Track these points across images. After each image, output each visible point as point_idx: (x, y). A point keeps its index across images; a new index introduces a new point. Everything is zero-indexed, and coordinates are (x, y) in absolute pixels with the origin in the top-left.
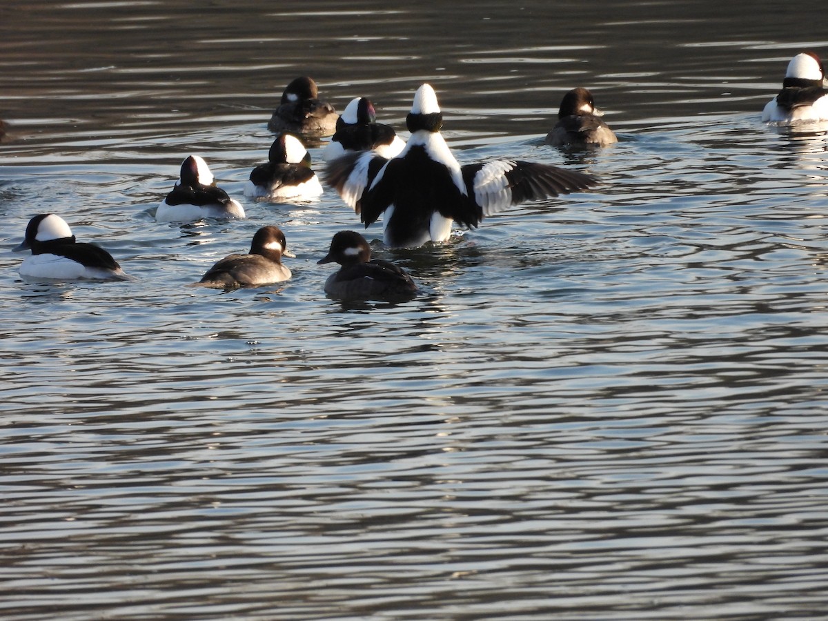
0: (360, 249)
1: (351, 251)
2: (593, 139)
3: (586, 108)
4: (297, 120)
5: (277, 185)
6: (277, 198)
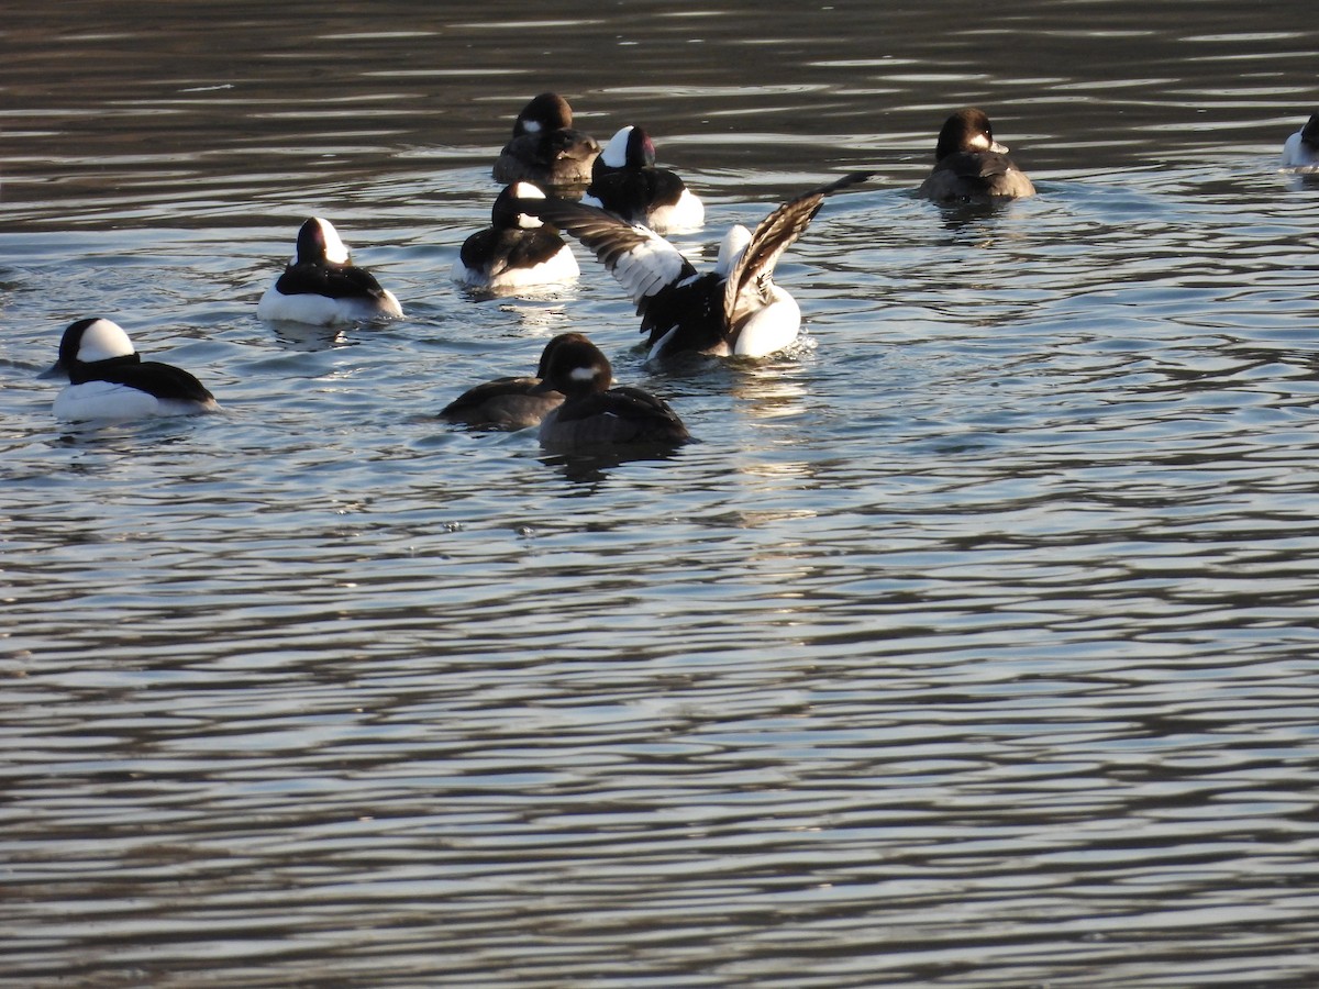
0: (596, 370)
1: (581, 374)
2: (1001, 190)
3: (979, 141)
4: (543, 162)
5: (499, 268)
6: (499, 288)
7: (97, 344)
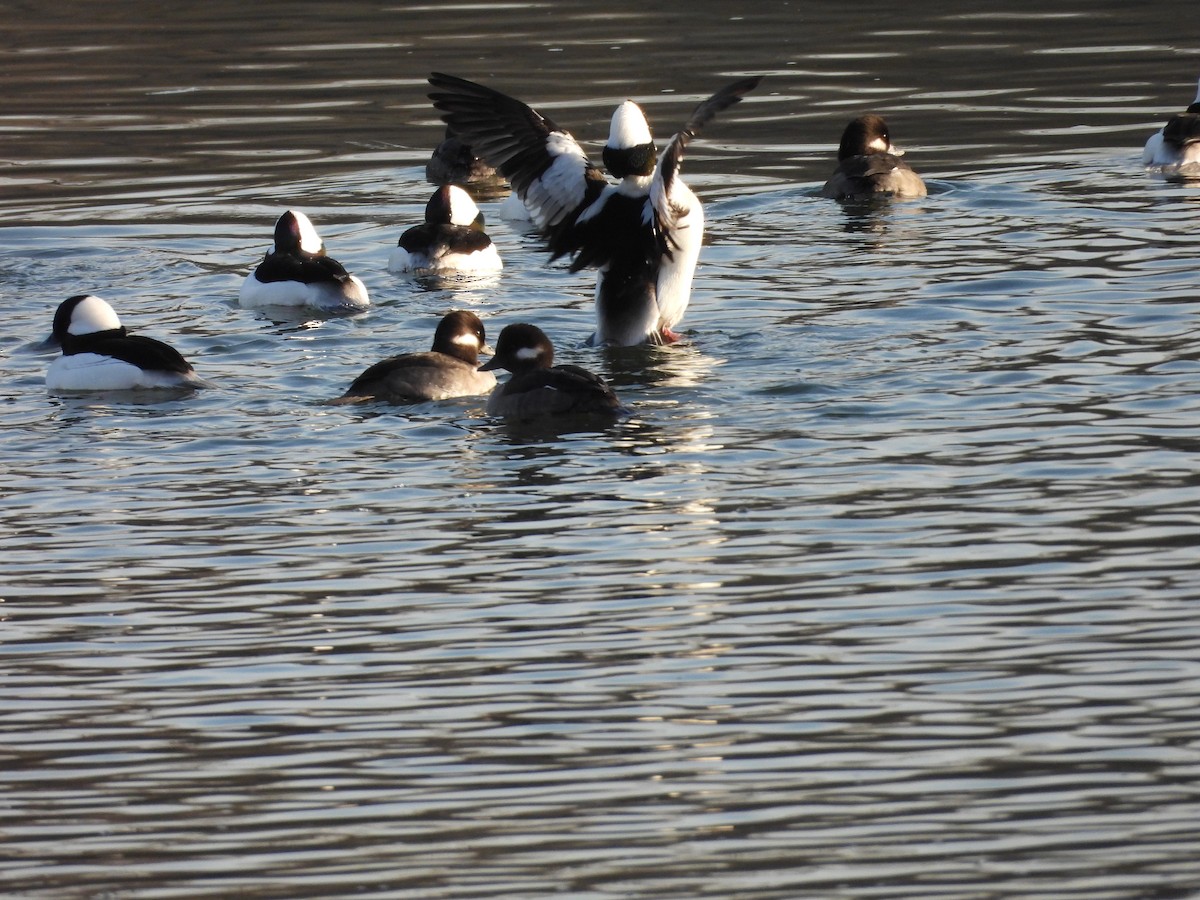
1: (526, 353)
3: (878, 144)
4: (464, 163)
5: (443, 252)
6: (442, 269)
7: (86, 319)
